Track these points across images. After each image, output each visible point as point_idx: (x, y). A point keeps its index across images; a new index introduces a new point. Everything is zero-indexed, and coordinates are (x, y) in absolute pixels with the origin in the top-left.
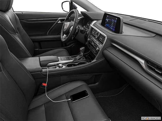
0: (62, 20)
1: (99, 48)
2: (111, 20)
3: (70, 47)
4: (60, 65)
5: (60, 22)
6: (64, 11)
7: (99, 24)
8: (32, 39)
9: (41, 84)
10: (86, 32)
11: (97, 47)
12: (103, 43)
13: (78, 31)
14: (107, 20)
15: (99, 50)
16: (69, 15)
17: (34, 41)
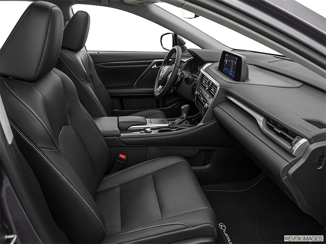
0: (159, 64)
1: (208, 104)
2: (231, 61)
3: (171, 108)
4: (148, 130)
5: (155, 66)
6: (164, 48)
7: (215, 68)
8: (109, 94)
9: (118, 155)
10: (194, 82)
11: (205, 103)
12: (213, 96)
13: (181, 80)
14: (226, 61)
15: (208, 108)
16: (168, 55)
17: (113, 97)
